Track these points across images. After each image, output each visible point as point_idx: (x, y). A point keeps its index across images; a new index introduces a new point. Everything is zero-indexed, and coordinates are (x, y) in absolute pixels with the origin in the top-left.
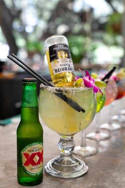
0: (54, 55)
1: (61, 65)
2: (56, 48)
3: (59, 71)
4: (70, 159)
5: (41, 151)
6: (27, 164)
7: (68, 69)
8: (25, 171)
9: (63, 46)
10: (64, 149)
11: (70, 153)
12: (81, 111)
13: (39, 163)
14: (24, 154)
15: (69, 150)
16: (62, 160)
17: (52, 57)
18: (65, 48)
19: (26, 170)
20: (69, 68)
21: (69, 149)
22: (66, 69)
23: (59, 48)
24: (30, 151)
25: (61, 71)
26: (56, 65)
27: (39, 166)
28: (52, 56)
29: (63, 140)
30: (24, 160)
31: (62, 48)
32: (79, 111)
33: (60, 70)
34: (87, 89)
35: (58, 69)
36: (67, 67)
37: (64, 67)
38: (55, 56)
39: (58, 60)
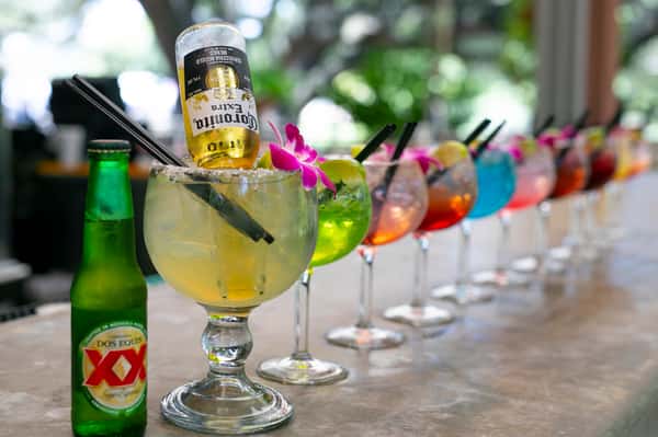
0: (196, 79)
1: (214, 108)
2: (203, 60)
3: (207, 125)
4: (238, 383)
5: (137, 348)
6: (94, 380)
7: (234, 118)
8: (90, 399)
9: (225, 52)
10: (214, 351)
11: (233, 364)
12: (262, 240)
13: (130, 379)
14: (87, 351)
15: (230, 355)
16: (214, 383)
17: (192, 84)
18: (232, 58)
19: (93, 399)
20: (237, 116)
21: (231, 351)
22: (228, 119)
23: (213, 59)
24: (104, 344)
25: (213, 123)
26: (200, 108)
27: (130, 388)
28: (190, 82)
29: (216, 327)
30: (88, 368)
31: (222, 58)
32: (256, 239)
33: (210, 122)
34: (281, 174)
35: (206, 119)
36: (233, 112)
37: (223, 112)
38: (198, 82)
39: (206, 93)
